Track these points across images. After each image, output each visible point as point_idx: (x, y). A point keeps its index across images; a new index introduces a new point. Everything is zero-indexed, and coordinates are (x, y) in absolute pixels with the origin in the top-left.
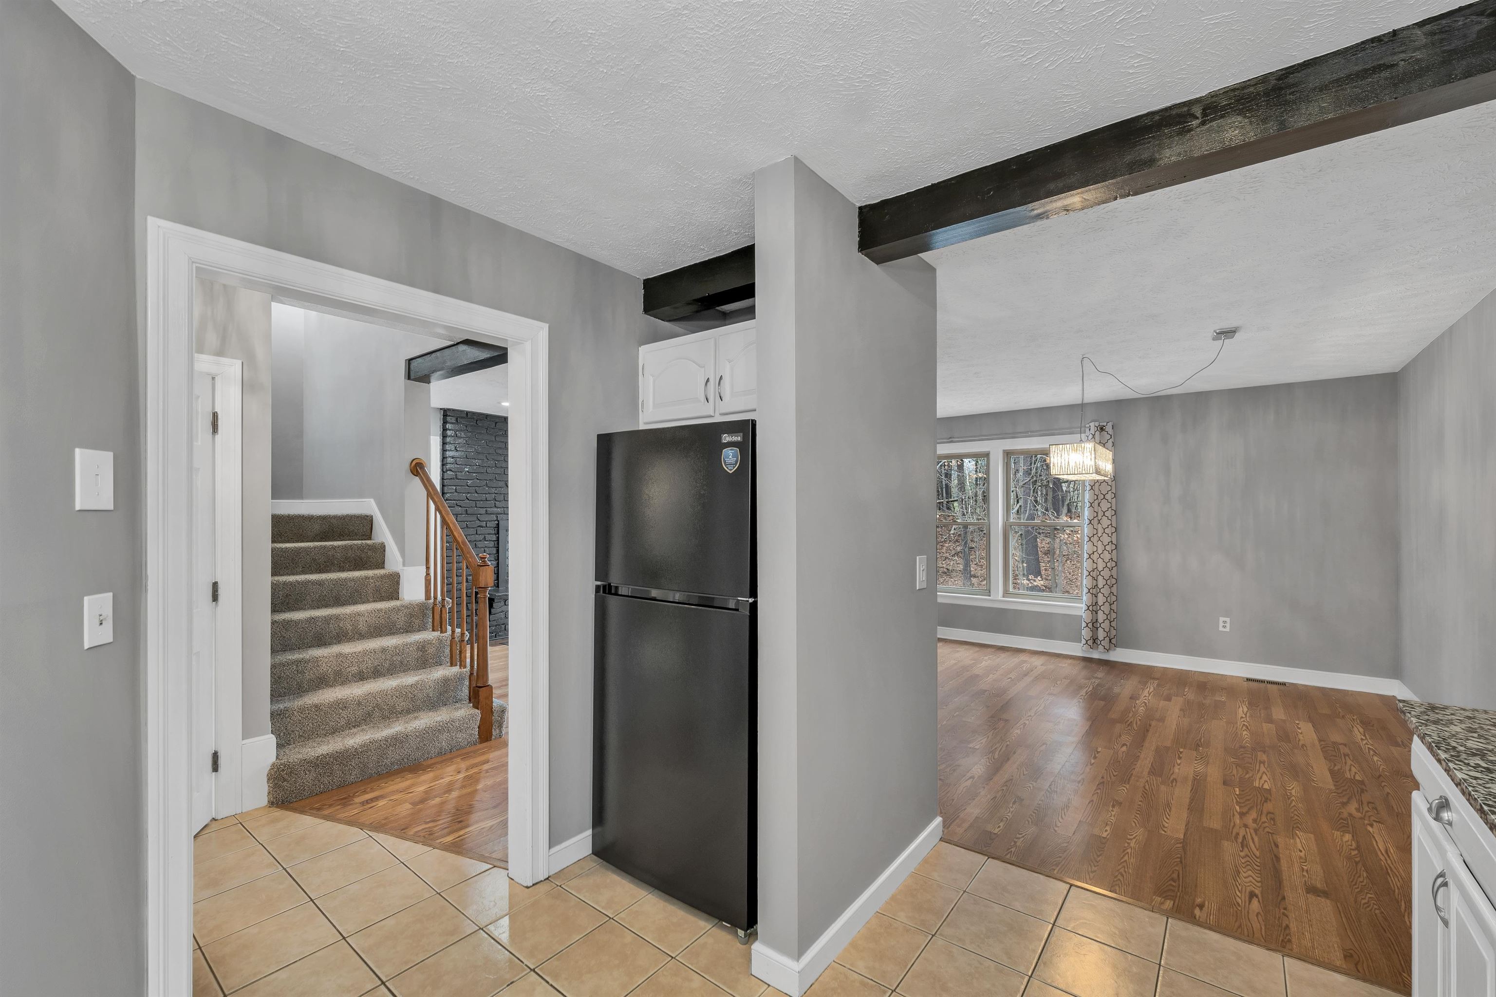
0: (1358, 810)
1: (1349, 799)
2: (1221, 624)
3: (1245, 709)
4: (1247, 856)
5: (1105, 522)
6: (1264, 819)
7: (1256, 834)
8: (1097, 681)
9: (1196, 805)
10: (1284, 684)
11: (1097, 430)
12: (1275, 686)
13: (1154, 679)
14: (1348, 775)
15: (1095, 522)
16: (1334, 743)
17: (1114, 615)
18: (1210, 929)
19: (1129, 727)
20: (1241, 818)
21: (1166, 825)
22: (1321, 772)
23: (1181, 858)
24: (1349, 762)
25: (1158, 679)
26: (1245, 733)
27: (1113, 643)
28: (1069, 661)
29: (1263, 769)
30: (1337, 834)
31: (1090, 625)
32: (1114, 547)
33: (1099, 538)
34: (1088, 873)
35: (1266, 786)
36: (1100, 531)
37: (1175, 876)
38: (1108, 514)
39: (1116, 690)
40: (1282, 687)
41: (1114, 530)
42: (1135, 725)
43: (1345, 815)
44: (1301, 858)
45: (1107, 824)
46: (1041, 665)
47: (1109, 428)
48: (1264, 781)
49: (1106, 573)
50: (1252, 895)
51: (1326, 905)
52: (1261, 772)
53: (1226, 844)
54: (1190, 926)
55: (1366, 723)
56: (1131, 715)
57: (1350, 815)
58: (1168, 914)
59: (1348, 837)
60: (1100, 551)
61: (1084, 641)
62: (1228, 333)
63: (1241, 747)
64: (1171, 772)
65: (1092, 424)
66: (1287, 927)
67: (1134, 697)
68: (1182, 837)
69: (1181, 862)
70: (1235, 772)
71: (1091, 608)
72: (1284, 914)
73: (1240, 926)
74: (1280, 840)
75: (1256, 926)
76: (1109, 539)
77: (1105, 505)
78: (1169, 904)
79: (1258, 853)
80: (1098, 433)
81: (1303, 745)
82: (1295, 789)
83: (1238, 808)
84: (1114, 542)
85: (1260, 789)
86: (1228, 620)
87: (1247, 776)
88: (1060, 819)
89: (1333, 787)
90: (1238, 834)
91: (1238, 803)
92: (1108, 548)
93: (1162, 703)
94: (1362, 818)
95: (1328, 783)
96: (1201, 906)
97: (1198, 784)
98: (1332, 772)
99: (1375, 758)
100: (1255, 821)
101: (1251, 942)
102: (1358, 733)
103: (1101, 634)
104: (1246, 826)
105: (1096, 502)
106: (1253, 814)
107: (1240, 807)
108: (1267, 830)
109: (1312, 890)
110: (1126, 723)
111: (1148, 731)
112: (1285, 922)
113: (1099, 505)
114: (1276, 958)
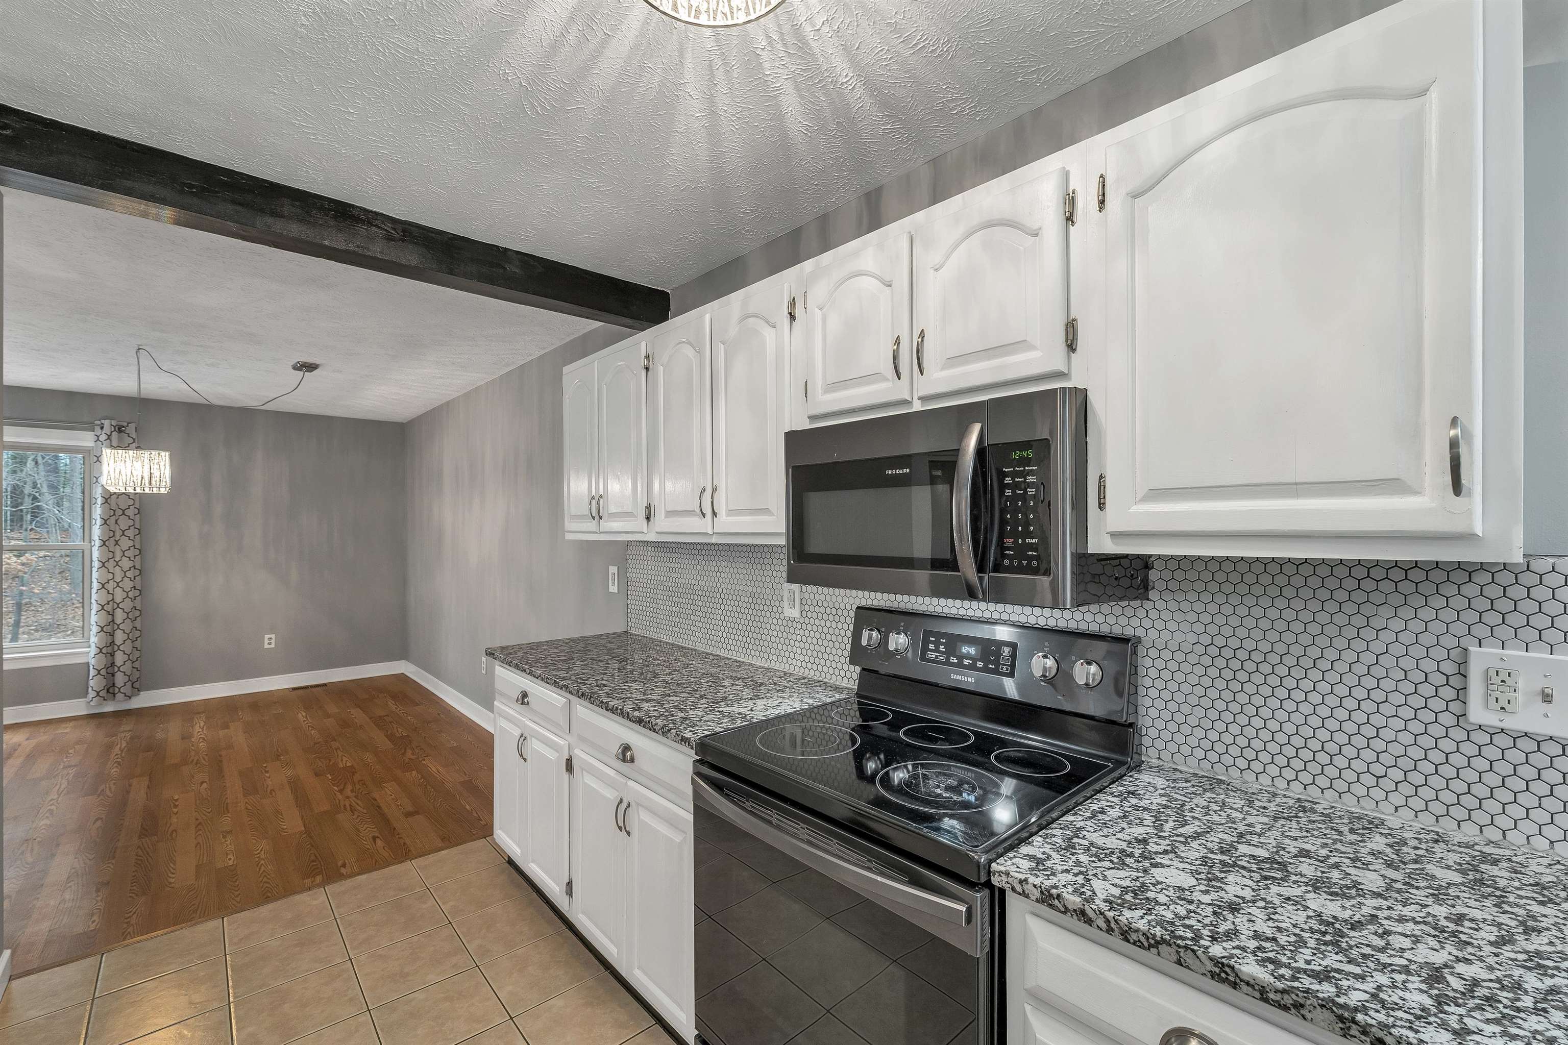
0: (413, 754)
1: (405, 749)
2: (266, 641)
3: (304, 714)
4: (358, 816)
5: (125, 543)
6: (358, 787)
7: (358, 799)
8: (128, 735)
9: (302, 800)
10: (324, 685)
11: (115, 430)
12: (319, 689)
13: (199, 713)
14: (398, 735)
15: (111, 543)
16: (380, 717)
17: (137, 654)
18: (359, 874)
19: (199, 765)
20: (341, 794)
21: (285, 827)
22: (380, 740)
23: (310, 843)
24: (395, 726)
25: (203, 712)
26: (313, 732)
27: (137, 686)
28: (72, 724)
29: (340, 754)
30: (408, 774)
31: (103, 672)
32: (137, 572)
33: (117, 562)
34: (233, 899)
35: (348, 764)
36: (118, 555)
37: (313, 858)
38: (130, 533)
39: (160, 735)
40: (324, 688)
41: (137, 552)
42: (203, 761)
43: (407, 760)
44: (393, 799)
45: (227, 854)
46: (27, 739)
47: (131, 429)
48: (345, 761)
49: (127, 606)
50: (374, 838)
51: (420, 818)
52: (340, 755)
53: (340, 817)
54: (343, 882)
55: (394, 697)
56: (193, 753)
57: (410, 759)
58: (323, 884)
59: (414, 773)
60: (118, 579)
61: (92, 694)
62: (310, 367)
63: (315, 744)
64: (265, 786)
65: (107, 423)
66: (405, 844)
67: (186, 737)
68: (303, 828)
69: (312, 846)
70: (320, 764)
71: (104, 651)
72: (399, 838)
73: (376, 861)
74: (376, 795)
75: (386, 854)
76: (131, 564)
77: (124, 523)
78: (319, 879)
79: (365, 811)
80: (115, 434)
81: (361, 726)
82: (369, 757)
83: (335, 788)
84: (138, 566)
85: (345, 768)
86: (273, 636)
87: (331, 763)
88: (170, 875)
89: (392, 746)
90: (345, 806)
91: (334, 785)
92: (128, 574)
93: (222, 733)
94: (418, 758)
95: (389, 745)
96: (344, 866)
97: (295, 785)
98: (387, 736)
99: (409, 718)
100: (352, 791)
101: (389, 866)
102: (391, 704)
103: (120, 679)
104: (348, 797)
105: (113, 519)
106: (349, 787)
107: (337, 787)
108: (363, 793)
109: (409, 815)
110: (192, 762)
111: (221, 761)
112: (402, 841)
113: (116, 523)
114: (407, 865)
